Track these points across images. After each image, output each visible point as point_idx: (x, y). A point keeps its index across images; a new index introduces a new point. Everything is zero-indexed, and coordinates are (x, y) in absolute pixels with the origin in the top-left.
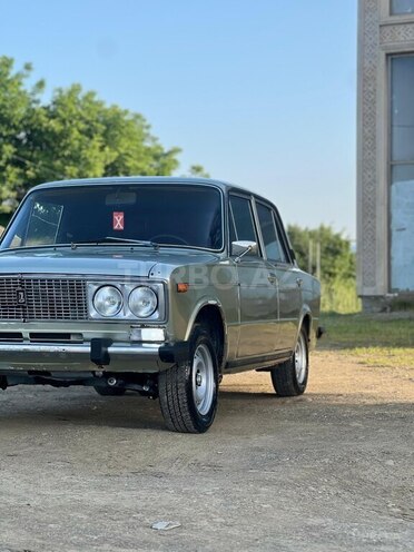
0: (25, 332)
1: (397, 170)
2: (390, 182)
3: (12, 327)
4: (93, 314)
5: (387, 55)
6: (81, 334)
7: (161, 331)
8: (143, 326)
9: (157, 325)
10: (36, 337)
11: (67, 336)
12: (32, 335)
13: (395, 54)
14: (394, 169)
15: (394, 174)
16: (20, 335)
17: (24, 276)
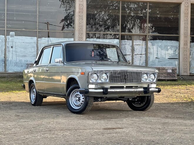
0: (125, 86)
4: (142, 81)
6: (138, 86)
8: (151, 84)
9: (154, 83)
10: (127, 87)
16: (123, 87)
17: (128, 71)
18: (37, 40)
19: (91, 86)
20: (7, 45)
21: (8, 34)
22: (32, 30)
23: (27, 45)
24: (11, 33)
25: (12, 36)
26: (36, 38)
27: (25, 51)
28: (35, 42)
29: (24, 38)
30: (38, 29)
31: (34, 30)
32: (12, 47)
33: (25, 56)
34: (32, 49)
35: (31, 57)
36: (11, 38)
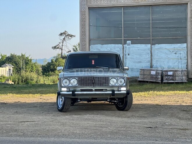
0: (94, 89)
1: (92, 42)
2: (89, 45)
3: (90, 88)
4: (110, 85)
5: (88, 8)
6: (107, 89)
7: (125, 88)
8: (121, 87)
9: (125, 86)
10: (96, 90)
11: (103, 90)
12: (95, 90)
13: (91, 8)
14: (91, 41)
15: (91, 43)
16: (92, 90)
17: (94, 76)
18: (151, 47)
19: (63, 89)
20: (125, 53)
21: (125, 43)
22: (146, 38)
23: (142, 52)
24: (127, 42)
25: (129, 45)
26: (150, 45)
27: (140, 58)
28: (149, 49)
29: (139, 46)
30: (151, 37)
31: (148, 37)
32: (129, 55)
33: (140, 62)
34: (146, 56)
35: (145, 63)
36: (127, 47)
